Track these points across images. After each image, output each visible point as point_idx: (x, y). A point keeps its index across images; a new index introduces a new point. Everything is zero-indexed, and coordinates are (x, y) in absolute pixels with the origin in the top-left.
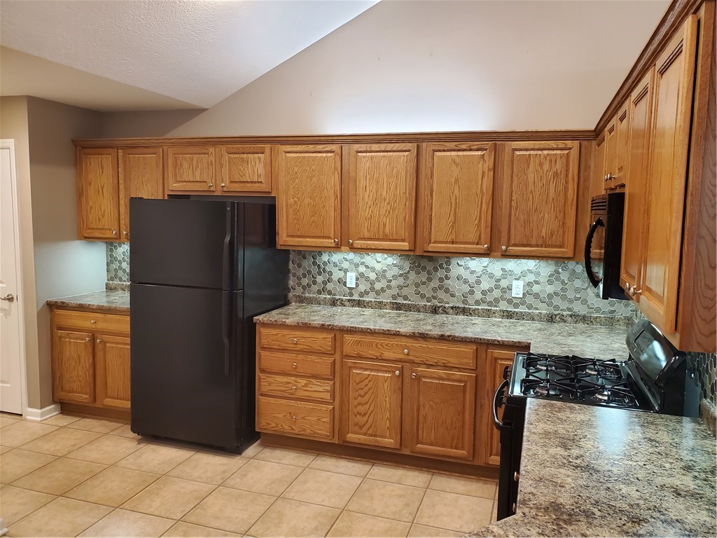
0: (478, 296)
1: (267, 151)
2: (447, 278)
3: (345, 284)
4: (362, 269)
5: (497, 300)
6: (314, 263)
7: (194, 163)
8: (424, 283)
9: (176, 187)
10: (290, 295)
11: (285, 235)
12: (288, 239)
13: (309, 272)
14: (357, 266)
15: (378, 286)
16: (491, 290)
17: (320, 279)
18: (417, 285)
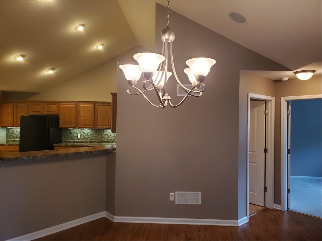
0: (110, 138)
1: (57, 104)
2: (103, 134)
3: (77, 137)
4: (82, 133)
5: (114, 139)
6: (69, 132)
7: (37, 107)
8: (98, 136)
9: (31, 113)
10: (63, 140)
11: (61, 125)
12: (63, 126)
13: (68, 134)
14: (80, 132)
15: (86, 137)
16: (113, 137)
17: (71, 136)
18: (96, 137)
